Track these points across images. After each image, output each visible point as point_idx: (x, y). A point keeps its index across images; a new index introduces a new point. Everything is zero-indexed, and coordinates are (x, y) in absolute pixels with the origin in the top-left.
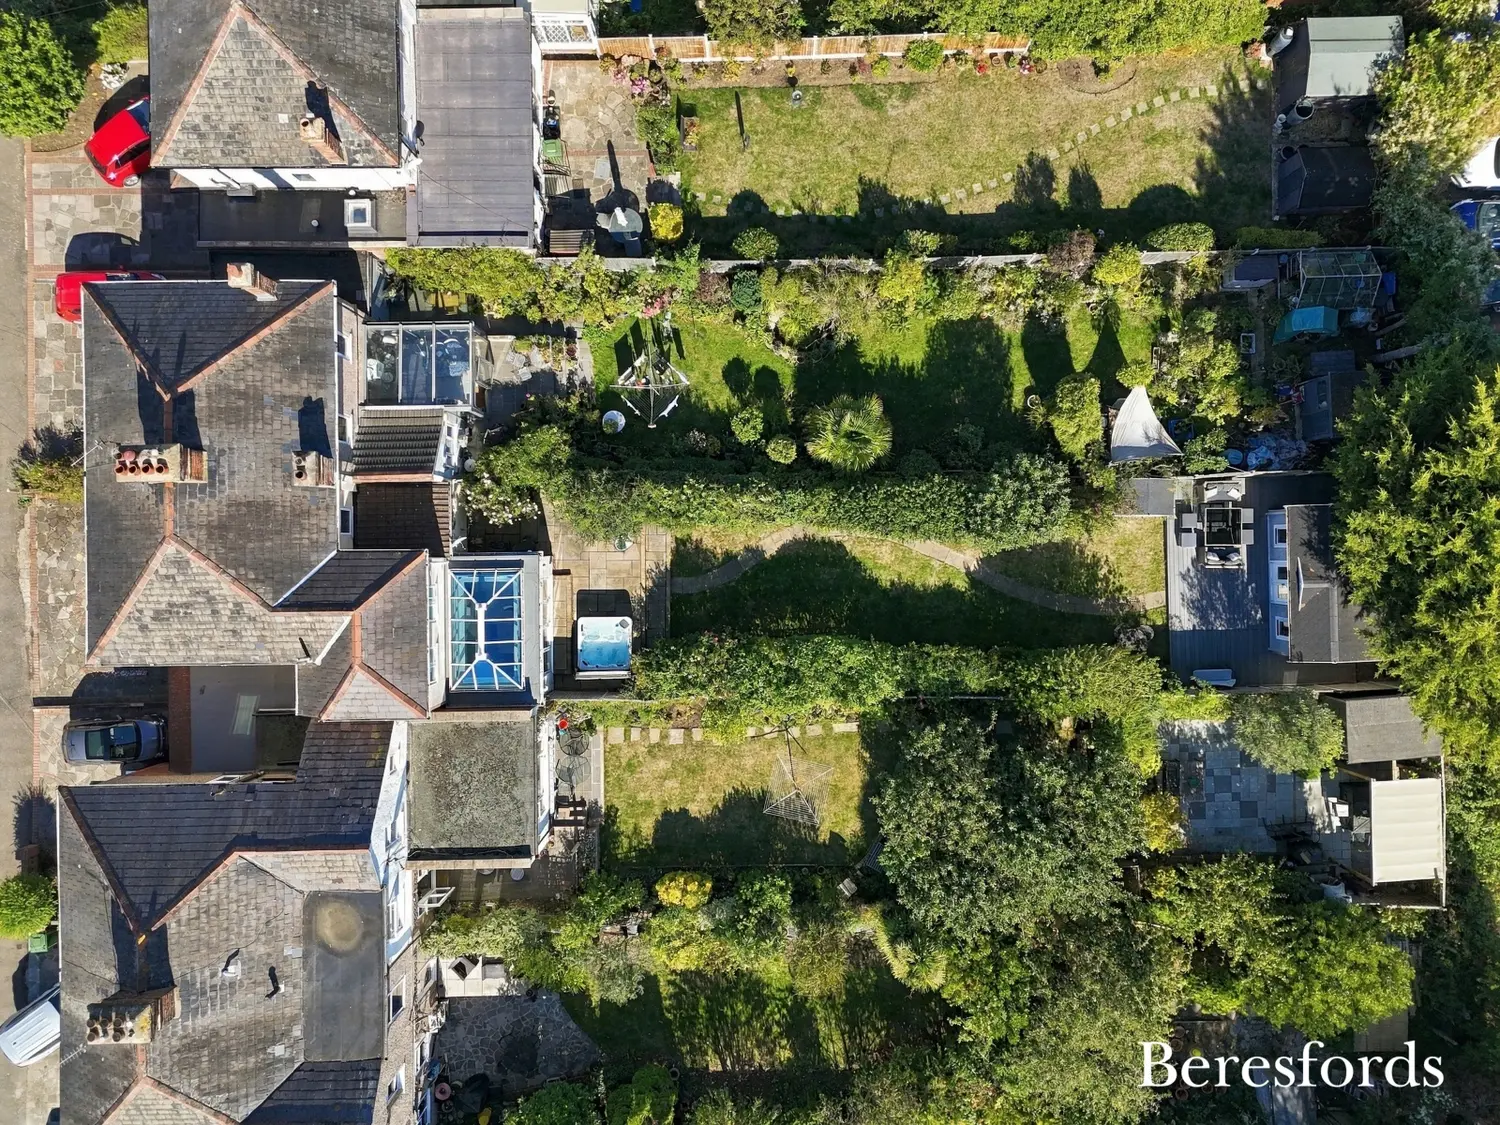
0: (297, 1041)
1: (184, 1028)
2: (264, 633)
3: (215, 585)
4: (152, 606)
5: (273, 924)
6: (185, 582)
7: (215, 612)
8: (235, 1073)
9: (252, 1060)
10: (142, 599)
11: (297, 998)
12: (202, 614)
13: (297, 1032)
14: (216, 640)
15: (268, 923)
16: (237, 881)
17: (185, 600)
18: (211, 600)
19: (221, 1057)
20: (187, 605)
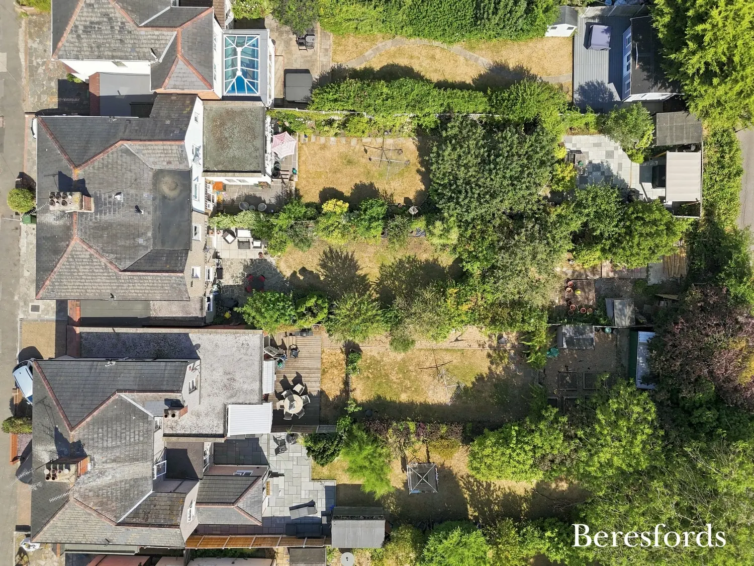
0: (149, 239)
1: (96, 218)
2: (135, 41)
3: (113, 10)
4: (83, 23)
5: (138, 181)
6: (98, 8)
7: (112, 28)
8: (120, 246)
9: (128, 242)
10: (79, 19)
11: (150, 218)
12: (105, 28)
13: (150, 234)
14: (112, 45)
15: (136, 180)
16: (121, 156)
17: (98, 20)
18: (110, 19)
19: (113, 237)
20: (99, 23)
